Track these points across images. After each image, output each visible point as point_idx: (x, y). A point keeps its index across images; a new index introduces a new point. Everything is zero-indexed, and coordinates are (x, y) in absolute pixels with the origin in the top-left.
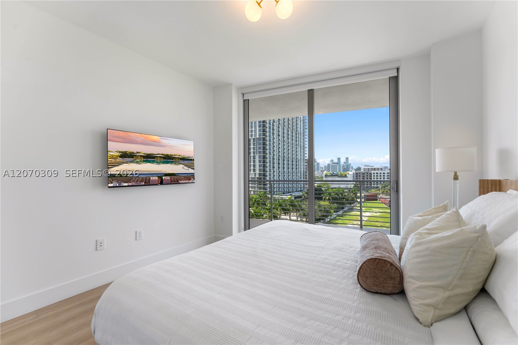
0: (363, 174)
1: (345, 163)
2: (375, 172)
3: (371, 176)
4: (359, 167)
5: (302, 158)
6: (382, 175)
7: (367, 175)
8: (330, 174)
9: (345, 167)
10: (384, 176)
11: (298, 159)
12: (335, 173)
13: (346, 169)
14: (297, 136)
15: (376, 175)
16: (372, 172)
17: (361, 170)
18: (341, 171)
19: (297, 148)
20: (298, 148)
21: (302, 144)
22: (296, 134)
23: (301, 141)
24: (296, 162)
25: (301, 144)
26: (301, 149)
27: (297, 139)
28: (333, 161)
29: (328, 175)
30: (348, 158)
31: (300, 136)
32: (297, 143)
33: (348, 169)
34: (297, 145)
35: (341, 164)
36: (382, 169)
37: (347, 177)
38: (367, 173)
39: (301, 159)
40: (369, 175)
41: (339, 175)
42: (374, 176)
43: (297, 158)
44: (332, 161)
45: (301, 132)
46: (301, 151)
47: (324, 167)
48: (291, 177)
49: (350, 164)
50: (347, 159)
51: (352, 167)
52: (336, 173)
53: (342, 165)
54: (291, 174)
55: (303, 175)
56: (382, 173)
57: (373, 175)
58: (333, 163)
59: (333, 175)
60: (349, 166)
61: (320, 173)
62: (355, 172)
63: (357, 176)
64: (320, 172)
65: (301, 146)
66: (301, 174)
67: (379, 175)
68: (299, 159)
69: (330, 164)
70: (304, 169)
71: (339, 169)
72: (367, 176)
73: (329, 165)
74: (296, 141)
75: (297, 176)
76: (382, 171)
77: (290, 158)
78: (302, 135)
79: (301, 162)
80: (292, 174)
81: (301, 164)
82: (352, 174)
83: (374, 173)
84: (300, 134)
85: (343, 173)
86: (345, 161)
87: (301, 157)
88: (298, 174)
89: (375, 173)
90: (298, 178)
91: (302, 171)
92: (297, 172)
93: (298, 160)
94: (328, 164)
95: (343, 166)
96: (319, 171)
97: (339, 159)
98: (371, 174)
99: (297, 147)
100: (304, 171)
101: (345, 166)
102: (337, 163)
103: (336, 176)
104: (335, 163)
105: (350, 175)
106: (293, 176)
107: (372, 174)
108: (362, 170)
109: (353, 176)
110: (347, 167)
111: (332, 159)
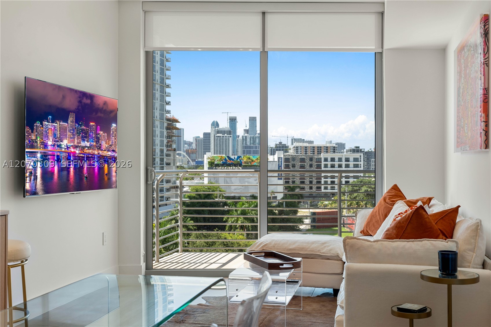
0: (303, 160)
1: (247, 131)
2: (329, 156)
3: (319, 166)
4: (280, 143)
5: (157, 114)
6: (344, 163)
7: (310, 162)
8: (221, 160)
9: (248, 144)
10: (347, 166)
12: (232, 157)
13: (250, 147)
15: (329, 163)
16: (323, 156)
18: (237, 151)
21: (158, 77)
28: (217, 125)
29: (216, 163)
33: (256, 147)
35: (238, 134)
38: (311, 159)
40: (314, 163)
41: (245, 162)
42: (326, 166)
44: (215, 124)
47: (194, 142)
50: (253, 120)
52: (236, 157)
53: (241, 137)
55: (159, 162)
56: (344, 160)
57: (323, 163)
58: (218, 132)
59: (229, 162)
60: (257, 141)
61: (184, 156)
62: (282, 156)
63: (287, 166)
64: (185, 154)
66: (154, 159)
67: (336, 163)
69: (209, 134)
70: (162, 145)
71: (233, 146)
72: (311, 166)
73: (207, 135)
76: (336, 154)
81: (154, 132)
82: (276, 159)
83: (326, 160)
85: (254, 159)
86: (247, 128)
89: (329, 159)
91: (158, 151)
94: (205, 134)
95: (244, 139)
96: (182, 152)
97: (233, 121)
98: (319, 160)
100: (162, 151)
101: (248, 140)
102: (229, 133)
103: (235, 165)
104: (223, 132)
107: (323, 160)
108: (291, 152)
109: (279, 166)
110: (254, 143)
111: (215, 120)
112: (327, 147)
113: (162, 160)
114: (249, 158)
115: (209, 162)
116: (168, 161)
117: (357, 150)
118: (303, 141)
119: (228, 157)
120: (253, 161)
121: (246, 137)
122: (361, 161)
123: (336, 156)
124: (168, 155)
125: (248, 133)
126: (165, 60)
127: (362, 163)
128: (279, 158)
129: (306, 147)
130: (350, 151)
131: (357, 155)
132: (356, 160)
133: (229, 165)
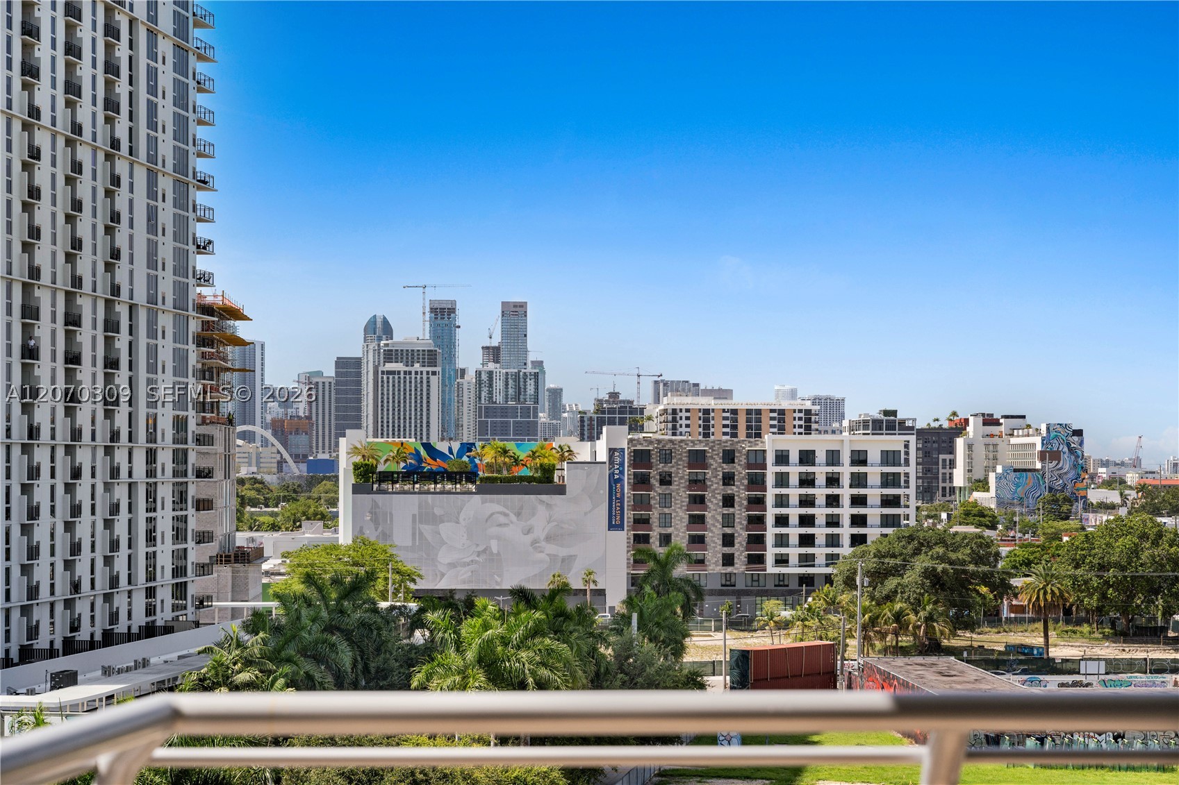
0: (698, 459)
1: (493, 353)
2: (794, 443)
3: (757, 482)
4: (614, 395)
5: (166, 286)
6: (846, 470)
7: (727, 468)
8: (400, 456)
9: (499, 398)
10: (859, 480)
11: (124, 295)
12: (442, 447)
13: (504, 411)
14: (122, 52)
15: (794, 471)
16: (770, 443)
17: (642, 429)
18: (458, 426)
19: (116, 181)
20: (125, 181)
21: (166, 148)
22: (111, 31)
23: (152, 109)
24: (111, 326)
25: (153, 143)
26: (152, 194)
27: (122, 88)
28: (387, 329)
29: (381, 468)
30: (523, 306)
31: (152, 55)
32: (122, 132)
33: (526, 412)
34: (115, 144)
35: (461, 364)
36: (808, 422)
37: (561, 490)
38: (729, 457)
39: (152, 300)
40: (740, 470)
41: (489, 466)
42: (782, 480)
43: (116, 290)
44: (379, 329)
45: (153, 18)
46: (152, 215)
48: (60, 490)
49: (539, 364)
50: (514, 314)
51: (556, 394)
52: (456, 446)
53: (471, 376)
54: (60, 452)
55: (169, 467)
56: (846, 458)
57: (771, 470)
58: (390, 356)
59: (430, 465)
60: (531, 389)
61: (265, 442)
62: (624, 444)
63: (642, 481)
64: (268, 434)
65: (152, 158)
66: (151, 456)
67: (820, 471)
68: (141, 297)
69: (357, 362)
70: (180, 403)
71: (445, 406)
72: (728, 479)
73: (348, 368)
74: (111, 105)
75: (115, 472)
76: (814, 436)
77: (46, 278)
78: (165, 47)
79: (152, 333)
80: (69, 450)
81: (152, 352)
82: (602, 456)
83: (782, 458)
84: (152, 34)
85: (522, 456)
87: (153, 282)
88: (121, 457)
89: (794, 457)
90: (121, 493)
91: (165, 424)
92: (115, 436)
93: (122, 311)
94: (341, 363)
95: (485, 381)
96: (257, 429)
97: (443, 315)
98: (758, 460)
99: (122, 168)
100: (180, 424)
101: (499, 385)
102: (430, 358)
103: (452, 477)
104: (408, 356)
105: (580, 473)
106: (76, 473)
107: (770, 458)
108: (654, 430)
109: (614, 482)
110: (517, 397)
111: (380, 314)
112: (782, 412)
113: (180, 457)
114: (505, 452)
115: (356, 467)
116: (204, 464)
117: (888, 423)
118: (695, 389)
119: (428, 447)
120: (517, 461)
121: (490, 373)
122: (907, 463)
123: (819, 444)
124: (201, 440)
125: (496, 360)
126: (192, 84)
127: (912, 470)
128: (612, 451)
129: (706, 412)
130: (865, 424)
131: (894, 442)
132: (889, 458)
133: (432, 477)
